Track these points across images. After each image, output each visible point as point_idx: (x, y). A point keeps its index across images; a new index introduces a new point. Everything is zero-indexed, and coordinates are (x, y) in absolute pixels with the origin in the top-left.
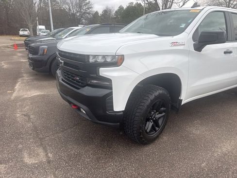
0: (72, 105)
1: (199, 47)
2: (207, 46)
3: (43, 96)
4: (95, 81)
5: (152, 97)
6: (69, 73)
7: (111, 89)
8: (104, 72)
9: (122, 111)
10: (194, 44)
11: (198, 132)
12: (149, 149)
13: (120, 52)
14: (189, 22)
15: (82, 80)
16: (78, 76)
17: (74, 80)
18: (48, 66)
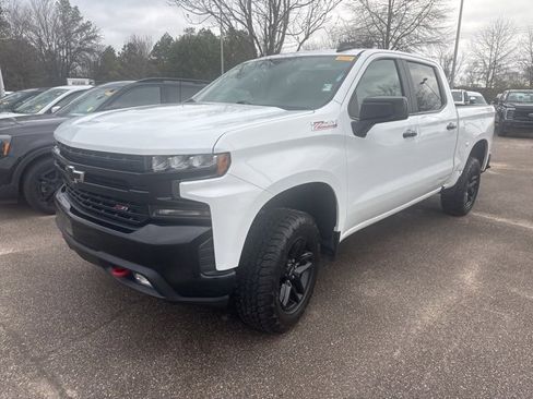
0: (110, 269)
1: (361, 129)
2: (377, 125)
3: (15, 258)
4: (167, 211)
5: (288, 233)
6: (98, 198)
7: (209, 223)
8: (190, 190)
9: (235, 269)
10: (353, 124)
11: (374, 293)
12: (290, 341)
13: (222, 147)
14: (339, 79)
15: (134, 211)
16: (123, 202)
17: (114, 213)
18: (15, 183)
